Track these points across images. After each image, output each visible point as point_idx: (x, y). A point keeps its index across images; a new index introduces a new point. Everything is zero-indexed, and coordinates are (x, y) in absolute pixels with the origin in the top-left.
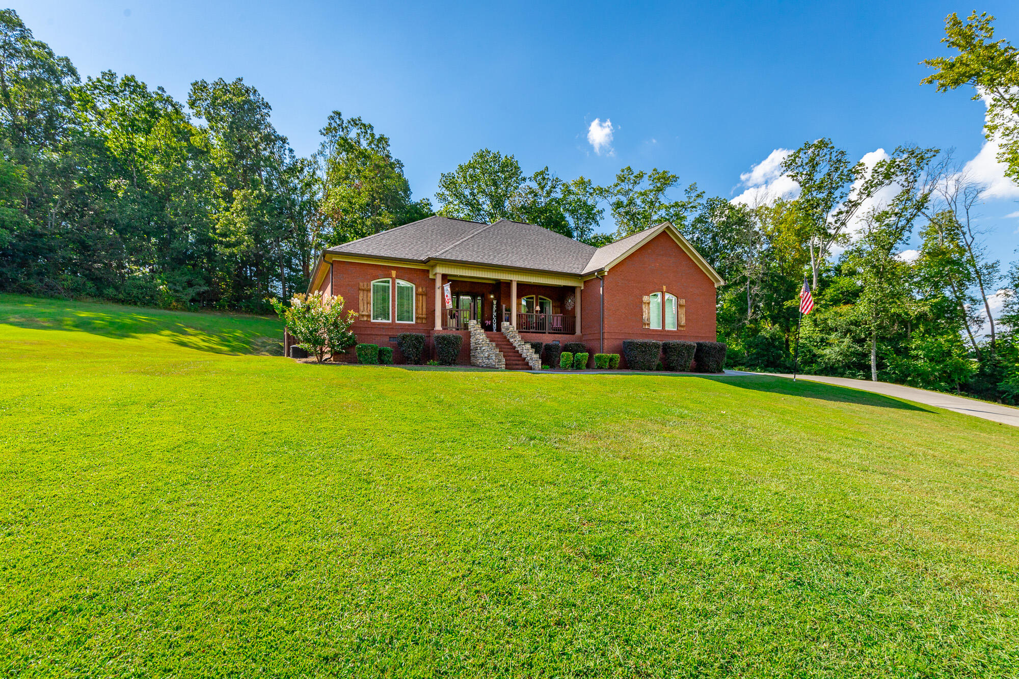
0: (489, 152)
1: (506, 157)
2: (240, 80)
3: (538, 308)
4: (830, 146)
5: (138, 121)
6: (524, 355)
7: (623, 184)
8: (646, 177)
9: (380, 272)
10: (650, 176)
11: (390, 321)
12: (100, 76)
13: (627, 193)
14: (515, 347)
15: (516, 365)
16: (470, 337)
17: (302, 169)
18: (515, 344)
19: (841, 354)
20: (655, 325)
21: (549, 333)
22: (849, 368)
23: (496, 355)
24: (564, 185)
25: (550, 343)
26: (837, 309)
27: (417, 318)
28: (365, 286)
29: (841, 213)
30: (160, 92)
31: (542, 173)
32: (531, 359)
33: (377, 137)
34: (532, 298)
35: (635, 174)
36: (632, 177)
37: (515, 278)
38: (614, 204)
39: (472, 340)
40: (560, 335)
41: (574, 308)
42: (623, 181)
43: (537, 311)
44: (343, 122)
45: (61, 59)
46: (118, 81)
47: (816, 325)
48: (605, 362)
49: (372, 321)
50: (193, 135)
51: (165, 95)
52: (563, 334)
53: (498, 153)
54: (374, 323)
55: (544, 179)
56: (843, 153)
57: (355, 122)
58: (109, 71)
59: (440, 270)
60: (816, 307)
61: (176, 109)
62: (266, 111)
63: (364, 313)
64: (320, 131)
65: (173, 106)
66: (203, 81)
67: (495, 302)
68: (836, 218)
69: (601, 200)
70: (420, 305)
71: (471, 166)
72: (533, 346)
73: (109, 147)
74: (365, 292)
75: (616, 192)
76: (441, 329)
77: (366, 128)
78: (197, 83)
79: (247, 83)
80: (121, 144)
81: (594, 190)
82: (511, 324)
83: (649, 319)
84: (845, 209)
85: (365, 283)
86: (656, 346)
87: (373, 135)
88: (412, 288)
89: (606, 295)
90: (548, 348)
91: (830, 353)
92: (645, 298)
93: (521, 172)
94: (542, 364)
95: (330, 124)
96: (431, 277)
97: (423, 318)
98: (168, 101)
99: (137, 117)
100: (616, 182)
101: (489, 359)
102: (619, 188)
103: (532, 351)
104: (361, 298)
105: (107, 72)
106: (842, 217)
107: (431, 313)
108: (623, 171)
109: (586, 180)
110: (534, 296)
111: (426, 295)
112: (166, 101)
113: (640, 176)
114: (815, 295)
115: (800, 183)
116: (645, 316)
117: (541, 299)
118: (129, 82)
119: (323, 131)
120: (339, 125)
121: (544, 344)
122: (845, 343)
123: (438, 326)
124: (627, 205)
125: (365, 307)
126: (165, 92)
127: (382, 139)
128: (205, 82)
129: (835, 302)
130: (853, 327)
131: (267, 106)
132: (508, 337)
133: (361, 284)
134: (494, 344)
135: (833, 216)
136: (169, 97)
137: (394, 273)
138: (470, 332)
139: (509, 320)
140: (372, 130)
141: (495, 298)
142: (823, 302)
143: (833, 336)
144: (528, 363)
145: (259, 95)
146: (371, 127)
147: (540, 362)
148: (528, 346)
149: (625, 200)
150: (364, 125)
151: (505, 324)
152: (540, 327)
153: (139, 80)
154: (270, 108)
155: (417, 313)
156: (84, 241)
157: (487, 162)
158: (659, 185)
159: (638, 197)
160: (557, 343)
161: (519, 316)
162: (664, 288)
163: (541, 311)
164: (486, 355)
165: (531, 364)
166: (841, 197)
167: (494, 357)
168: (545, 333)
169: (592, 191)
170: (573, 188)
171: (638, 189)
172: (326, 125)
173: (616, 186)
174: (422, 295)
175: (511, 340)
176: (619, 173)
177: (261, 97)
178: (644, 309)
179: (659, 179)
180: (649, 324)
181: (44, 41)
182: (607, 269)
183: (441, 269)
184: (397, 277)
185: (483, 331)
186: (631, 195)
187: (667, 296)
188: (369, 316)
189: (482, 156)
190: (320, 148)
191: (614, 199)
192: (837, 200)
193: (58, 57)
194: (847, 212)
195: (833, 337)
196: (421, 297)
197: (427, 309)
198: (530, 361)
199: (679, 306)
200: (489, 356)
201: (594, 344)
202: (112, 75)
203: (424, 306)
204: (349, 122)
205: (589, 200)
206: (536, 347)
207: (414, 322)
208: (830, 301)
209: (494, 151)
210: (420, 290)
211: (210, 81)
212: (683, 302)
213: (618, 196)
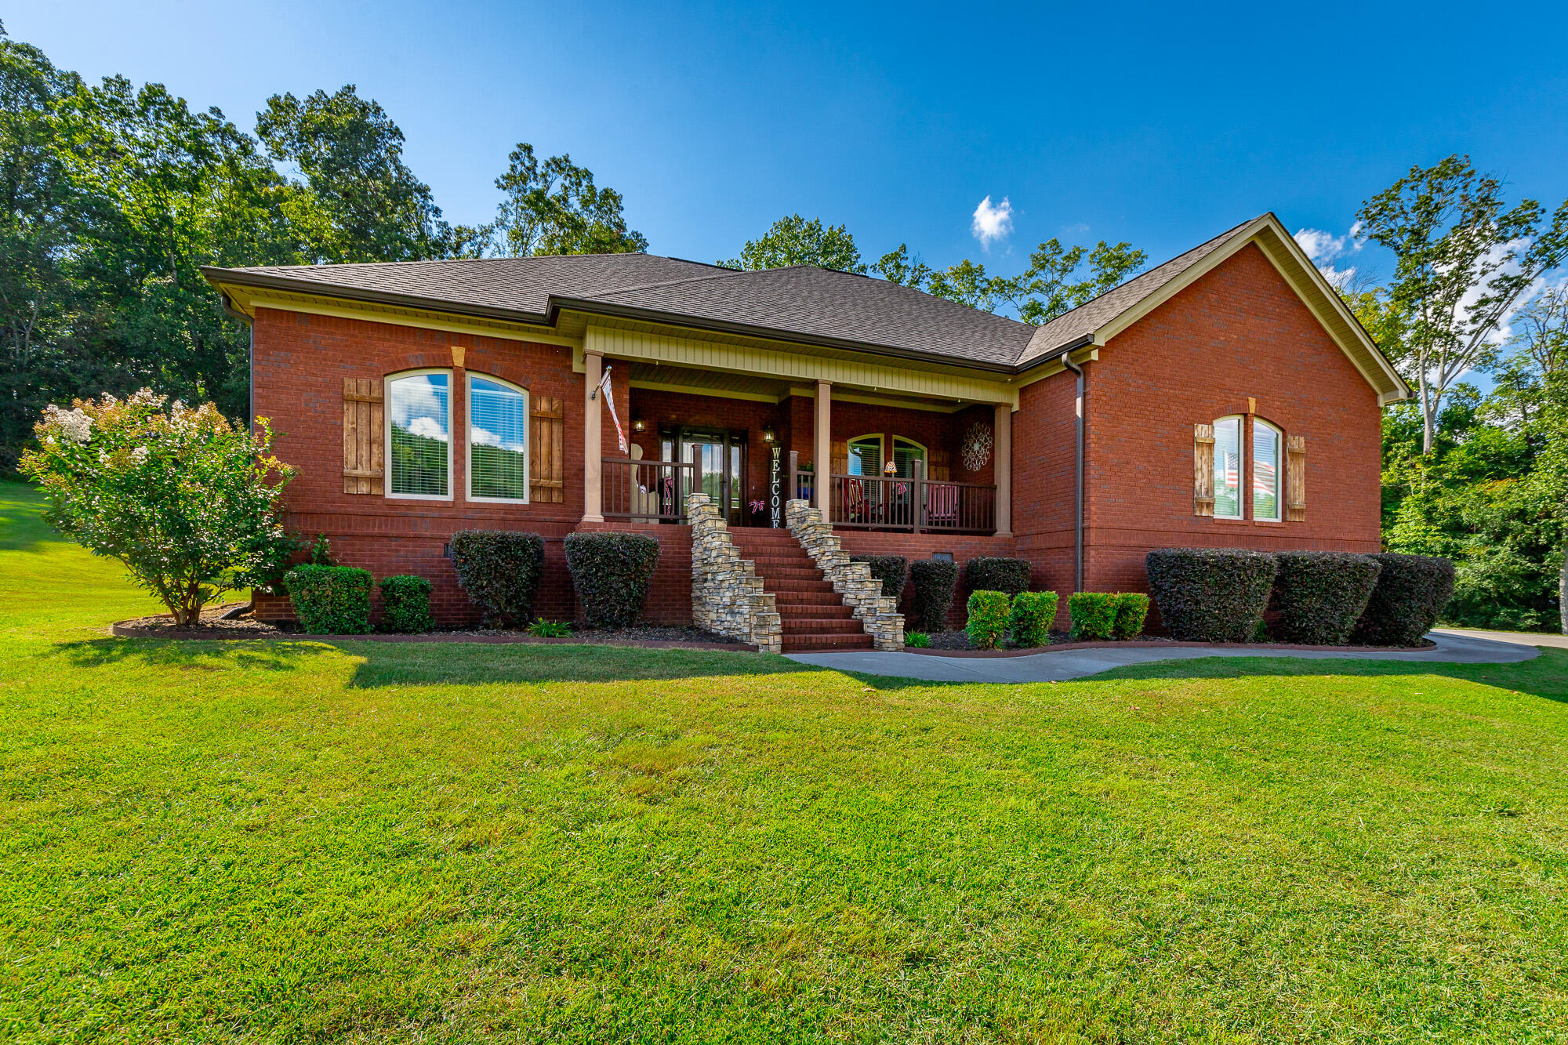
0: (801, 221)
1: (832, 228)
2: (350, 89)
3: (891, 467)
4: (1466, 171)
5: (174, 167)
6: (849, 599)
7: (1041, 272)
8: (1085, 258)
9: (413, 352)
10: (1093, 256)
11: (450, 497)
12: (100, 85)
13: (1049, 287)
14: (822, 573)
15: (823, 630)
16: (690, 541)
17: (459, 246)
18: (824, 564)
19: (1489, 577)
20: (1225, 509)
21: (922, 532)
22: (1505, 604)
23: (755, 601)
24: (934, 276)
25: (927, 558)
26: (1480, 488)
27: (533, 489)
28: (364, 391)
29: (1484, 302)
30: (213, 117)
31: (895, 256)
32: (872, 611)
33: (599, 190)
34: (876, 442)
35: (1065, 254)
36: (1059, 259)
37: (827, 374)
38: (1026, 308)
39: (697, 553)
40: (954, 538)
41: (991, 463)
42: (1043, 267)
43: (888, 475)
44: (536, 162)
45: (65, 76)
46: (135, 94)
47: (1430, 520)
48: (1106, 619)
49: (389, 494)
50: (286, 200)
51: (224, 123)
52: (963, 533)
53: (817, 222)
54: (394, 504)
55: (898, 267)
56: (1492, 185)
57: (559, 165)
58: (117, 76)
59: (597, 344)
60: (1432, 486)
61: (242, 147)
62: (395, 142)
63: (359, 472)
64: (497, 182)
65: (239, 142)
66: (289, 96)
67: (776, 452)
68: (1473, 313)
69: (1001, 302)
70: (544, 450)
71: (768, 244)
72: (879, 570)
73: (125, 216)
74: (364, 408)
75: (1028, 287)
76: (599, 518)
77: (580, 176)
78: (277, 97)
79: (363, 95)
80: (144, 209)
81: (990, 284)
82: (813, 504)
83: (1210, 491)
84: (1492, 293)
85: (364, 382)
86: (1262, 567)
87: (591, 188)
88: (521, 401)
89: (1093, 418)
90: (922, 574)
91: (1468, 575)
92: (1201, 431)
93: (858, 257)
94: (907, 628)
95: (513, 168)
96: (577, 367)
97: (551, 489)
98: (228, 132)
99: (173, 161)
100: (1030, 268)
101: (732, 613)
102: (1034, 280)
103: (873, 586)
104: (347, 426)
105: (113, 78)
106: (1488, 309)
107: (574, 475)
108: (1044, 248)
109: (975, 266)
110: (881, 436)
111: (563, 420)
112: (225, 131)
113: (1075, 257)
114: (1428, 463)
115: (1397, 248)
116: (1201, 481)
117: (898, 444)
118: (154, 95)
119: (502, 182)
120: (528, 169)
121: (911, 562)
122: (1500, 555)
123: (593, 512)
124: (1049, 310)
125: (364, 452)
126: (223, 117)
127: (607, 194)
128: (293, 98)
129: (1474, 474)
130: (1515, 524)
131: (396, 133)
132: (804, 544)
133: (349, 383)
134: (750, 564)
135: (1467, 308)
136: (230, 125)
137: (458, 354)
138: (691, 529)
139: (811, 497)
140: (591, 180)
141: (776, 443)
142: (1447, 476)
143: (1472, 542)
144: (860, 624)
145: (385, 116)
146: (588, 175)
147: (901, 623)
148: (862, 570)
149: (1045, 301)
150: (576, 170)
151: (798, 505)
152: (898, 516)
153: (174, 93)
154: (401, 137)
155: (532, 474)
156: (69, 378)
157: (797, 237)
158: (1109, 271)
159: (1069, 296)
160: (947, 559)
161: (840, 486)
162: (1252, 402)
163: (901, 473)
164: (727, 600)
165: (871, 629)
166: (1483, 273)
167: (746, 609)
168: (911, 531)
169: (985, 285)
170: (949, 282)
171: (1069, 281)
172: (507, 171)
173: (1030, 276)
174: (551, 421)
175: (813, 552)
176: (1037, 251)
177: (388, 120)
178: (1198, 463)
179: (1109, 260)
180: (1210, 505)
181: (35, 44)
182: (1100, 341)
183: (600, 339)
184: (469, 367)
185: (722, 524)
186: (1056, 292)
187: (1260, 427)
188: (379, 481)
189: (788, 228)
190: (498, 213)
191: (1026, 300)
192: (1475, 277)
193: (60, 71)
194: (1499, 300)
195: (1471, 544)
196: (545, 426)
197: (564, 460)
198: (868, 620)
199: (1287, 455)
200: (733, 603)
201: (1059, 563)
202: (123, 84)
203: (557, 454)
204: (548, 165)
205: (980, 302)
206: (885, 572)
207: (525, 500)
208: (1461, 473)
209: (809, 218)
210: (543, 406)
211: (301, 97)
212: (1298, 443)
213: (1032, 295)
